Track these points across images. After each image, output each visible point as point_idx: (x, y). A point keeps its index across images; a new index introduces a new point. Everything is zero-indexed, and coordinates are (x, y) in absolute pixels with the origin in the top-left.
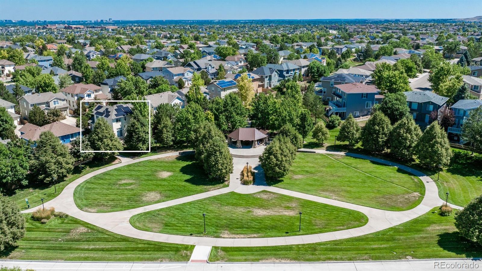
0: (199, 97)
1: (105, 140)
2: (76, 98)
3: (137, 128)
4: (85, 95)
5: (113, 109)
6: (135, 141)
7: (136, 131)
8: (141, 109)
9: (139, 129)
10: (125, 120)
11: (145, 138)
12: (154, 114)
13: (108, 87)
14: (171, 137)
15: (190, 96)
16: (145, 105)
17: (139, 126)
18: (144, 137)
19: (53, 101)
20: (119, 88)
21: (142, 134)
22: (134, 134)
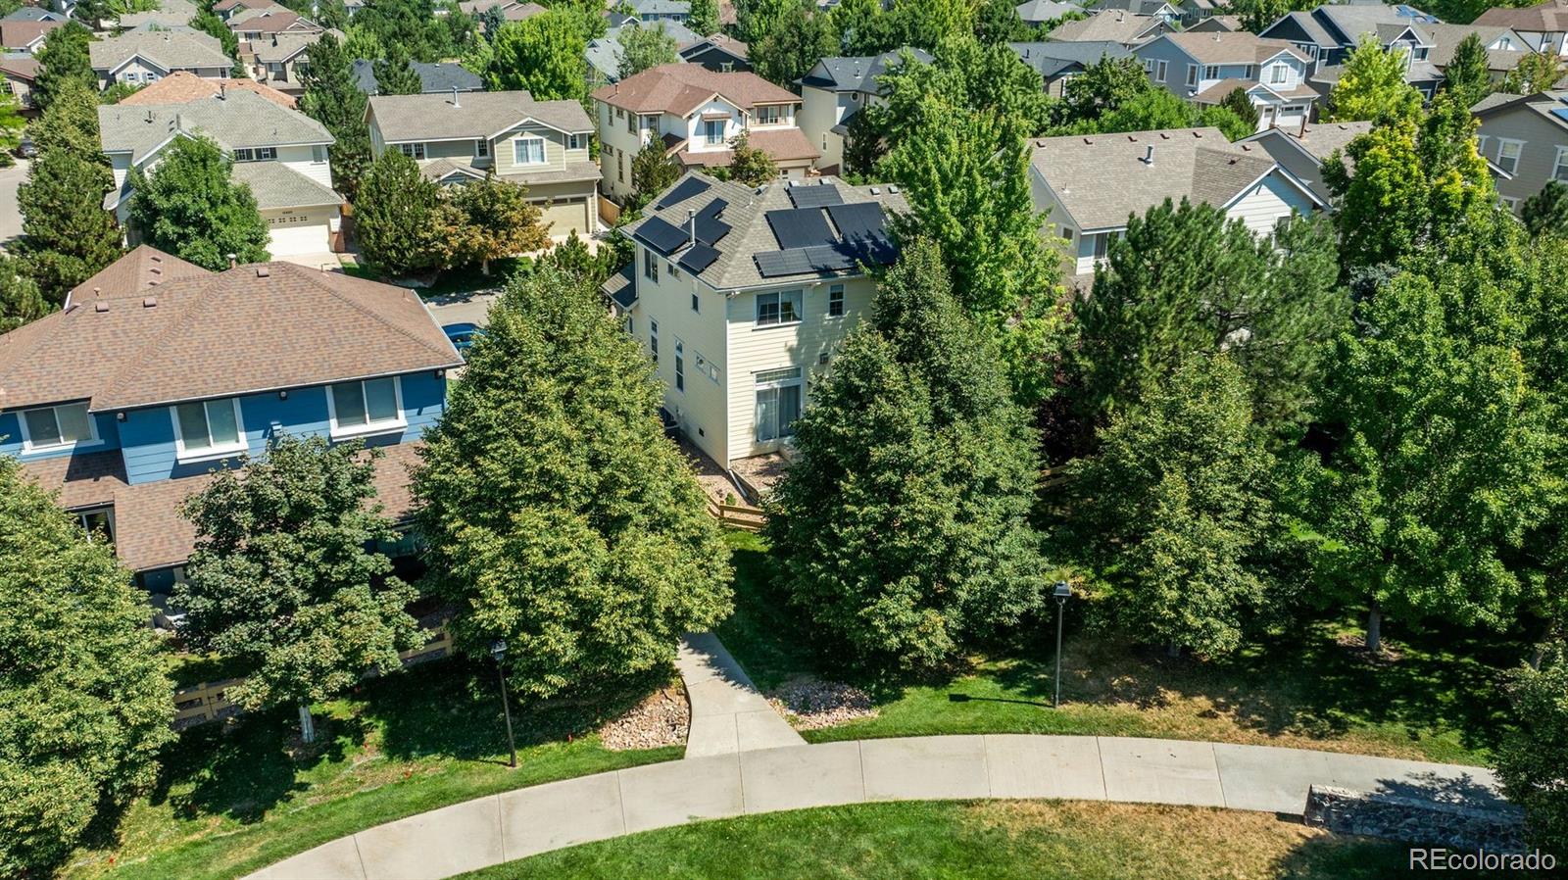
0: (1458, 187)
1: (530, 518)
2: (645, 135)
3: (885, 431)
4: (693, 124)
5: (754, 211)
6: (853, 556)
7: (877, 453)
8: (970, 236)
9: (904, 437)
10: (836, 309)
11: (952, 544)
12: (1078, 296)
13: (836, 97)
14: (1229, 566)
15: (1383, 173)
16: (1012, 206)
17: (914, 411)
18: (949, 527)
19: (513, 139)
20: (886, 104)
21: (925, 503)
22: (849, 484)
